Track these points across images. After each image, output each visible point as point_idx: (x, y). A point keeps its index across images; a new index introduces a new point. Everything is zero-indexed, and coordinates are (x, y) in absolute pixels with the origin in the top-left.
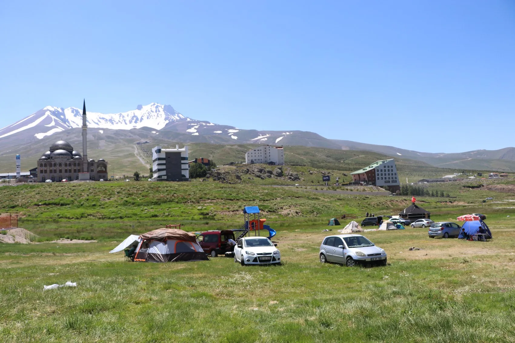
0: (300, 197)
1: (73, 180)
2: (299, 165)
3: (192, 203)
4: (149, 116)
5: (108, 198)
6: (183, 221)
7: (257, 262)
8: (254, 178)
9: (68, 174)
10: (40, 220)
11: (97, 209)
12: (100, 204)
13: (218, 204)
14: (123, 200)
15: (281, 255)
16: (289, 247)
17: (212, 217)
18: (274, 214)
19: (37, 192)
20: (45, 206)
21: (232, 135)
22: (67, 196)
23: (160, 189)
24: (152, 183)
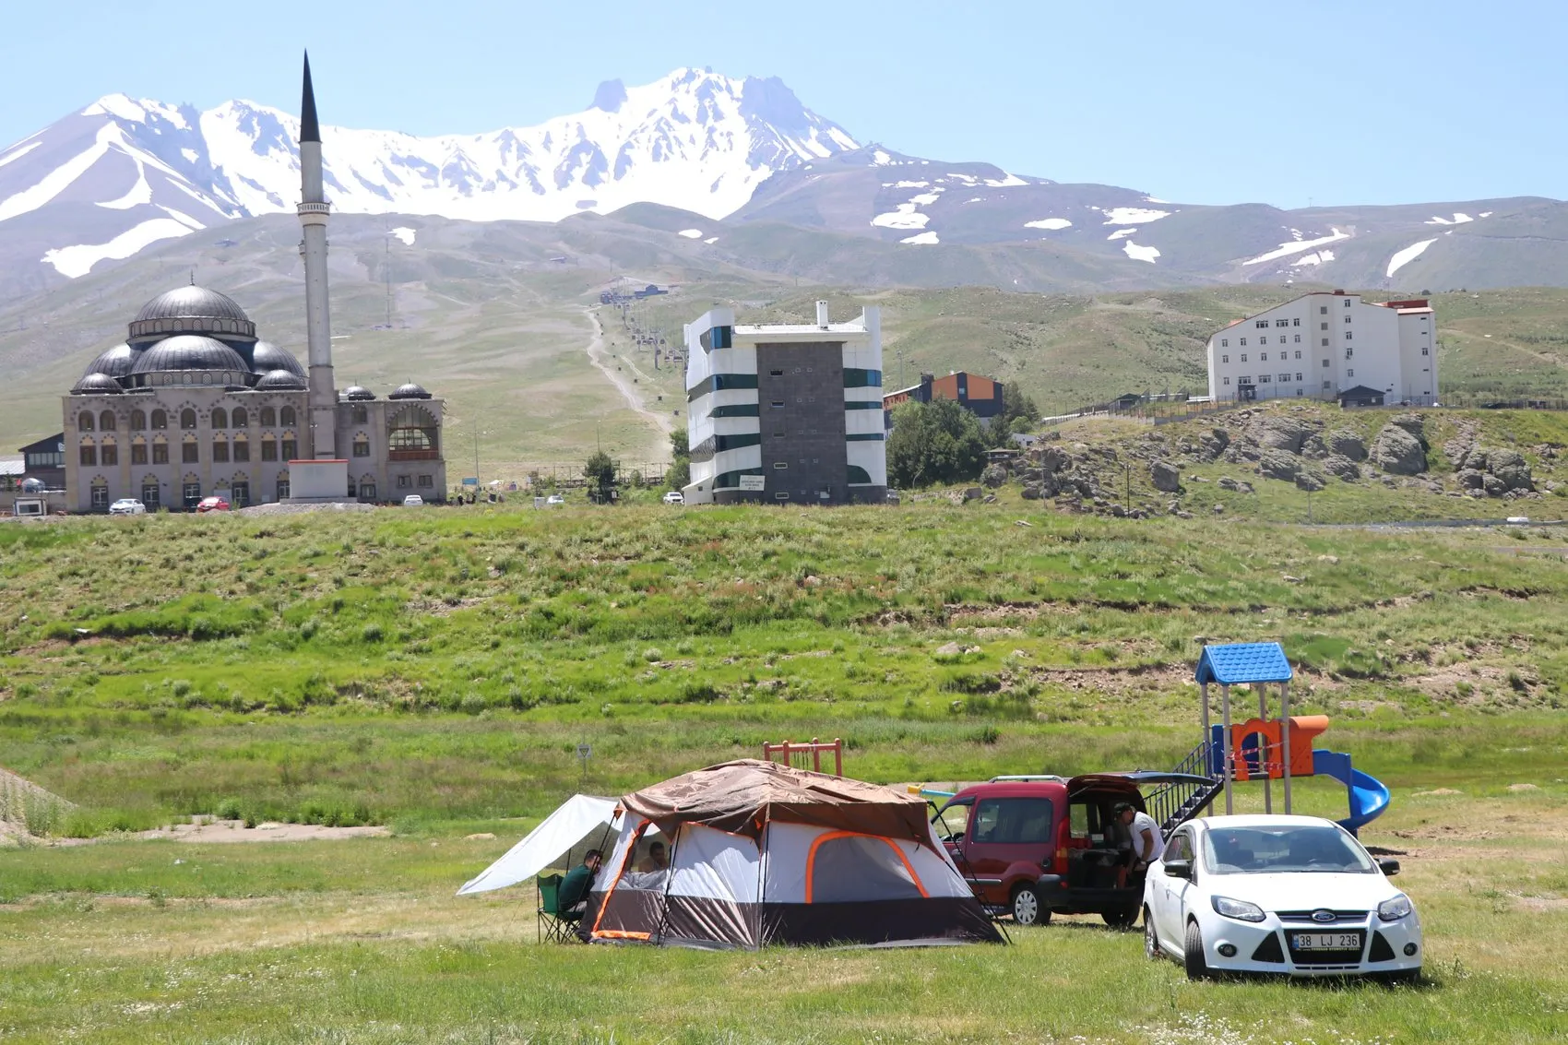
0: (1535, 593)
1: (260, 502)
2: (1532, 404)
3: (906, 624)
4: (663, 143)
5: (448, 595)
6: (856, 723)
7: (1281, 960)
8: (1260, 483)
9: (230, 469)
10: (85, 718)
11: (391, 656)
12: (406, 631)
13: (1050, 629)
14: (531, 607)
15: (1422, 926)
16: (1472, 882)
17: (1014, 703)
18: (1378, 689)
19: (64, 566)
20: (107, 640)
21: (1130, 237)
22: (226, 590)
23: (728, 545)
24: (686, 516)
